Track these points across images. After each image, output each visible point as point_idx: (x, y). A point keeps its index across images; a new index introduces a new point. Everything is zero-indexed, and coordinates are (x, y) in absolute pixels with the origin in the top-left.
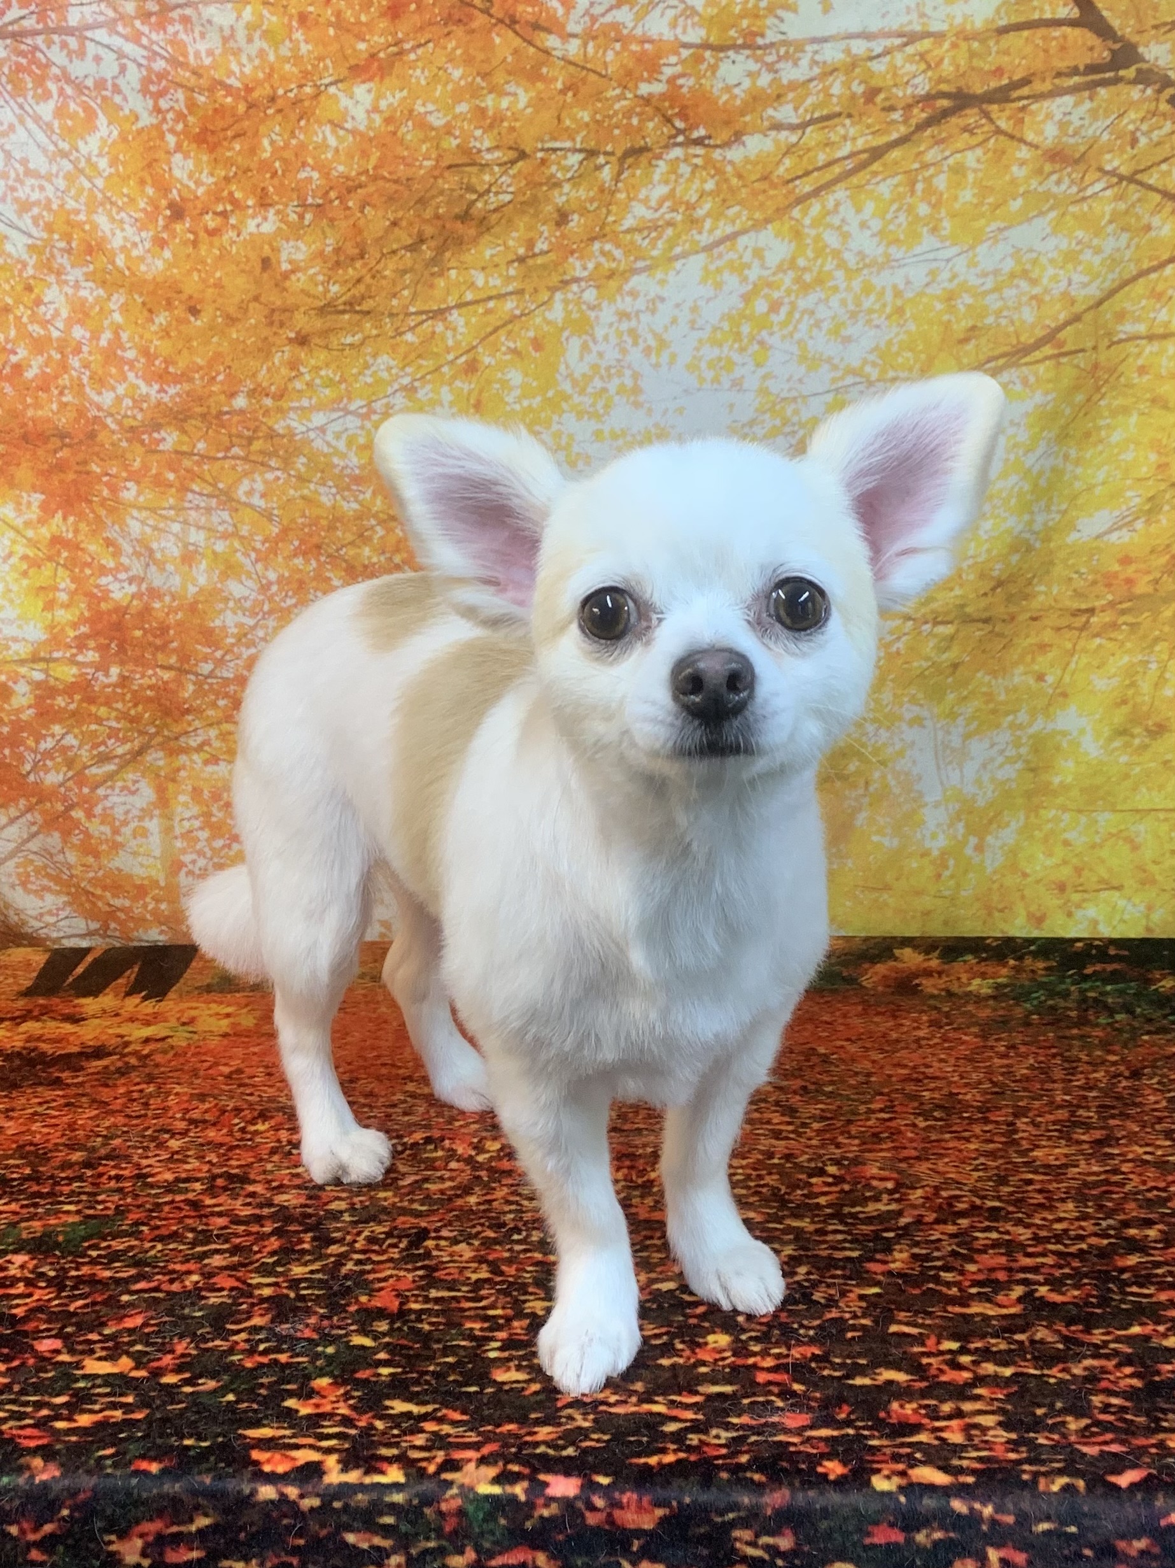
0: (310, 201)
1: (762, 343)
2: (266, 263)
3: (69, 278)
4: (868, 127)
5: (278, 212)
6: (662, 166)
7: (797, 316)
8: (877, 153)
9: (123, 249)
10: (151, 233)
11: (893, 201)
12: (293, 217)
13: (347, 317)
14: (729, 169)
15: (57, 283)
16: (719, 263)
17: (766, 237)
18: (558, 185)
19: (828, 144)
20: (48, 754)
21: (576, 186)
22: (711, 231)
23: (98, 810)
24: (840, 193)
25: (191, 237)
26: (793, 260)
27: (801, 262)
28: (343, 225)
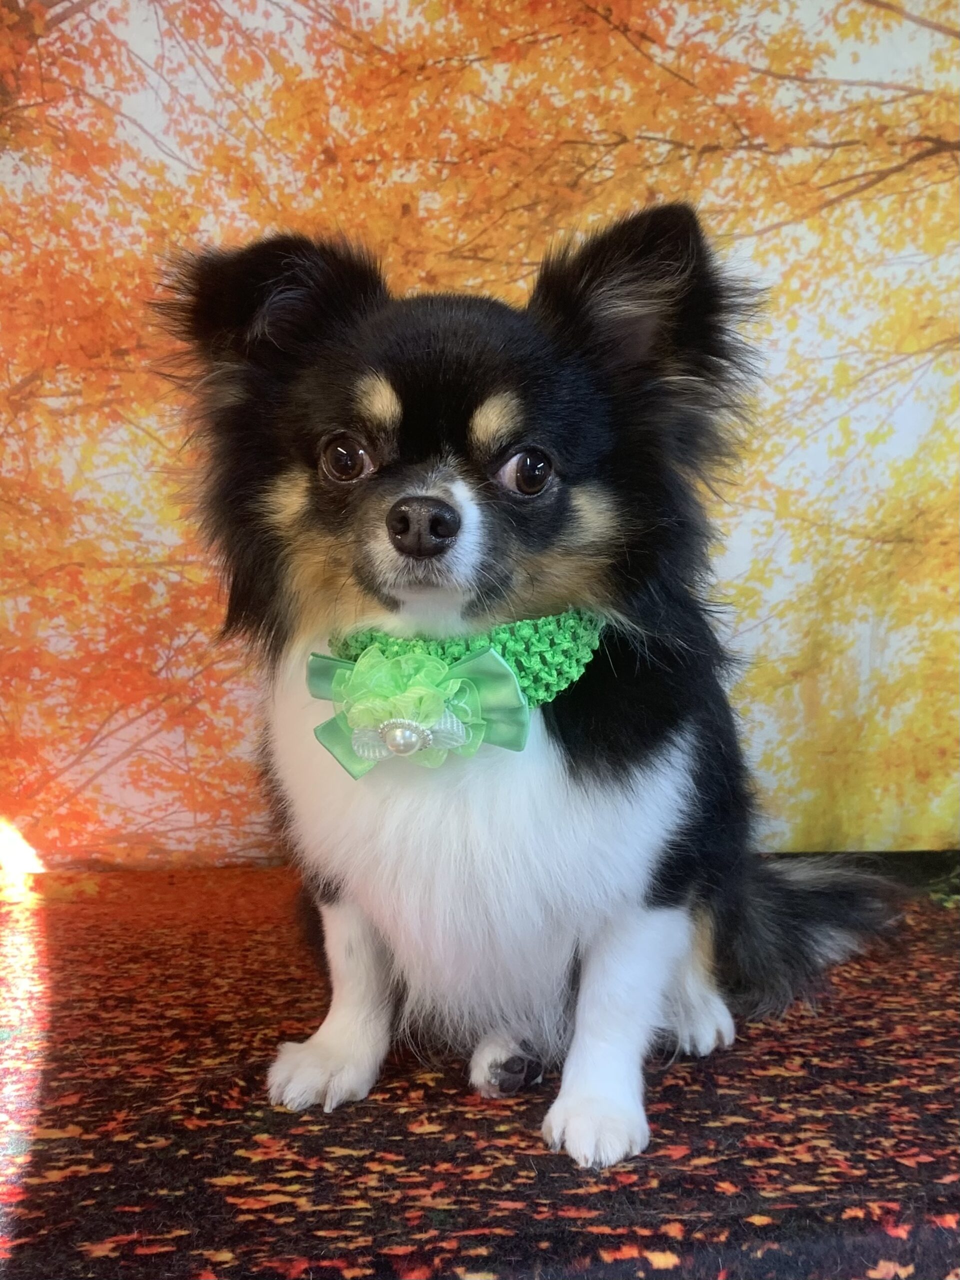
0: (448, 159)
1: (794, 314)
2: (406, 209)
3: (226, 208)
4: (878, 154)
5: (420, 166)
6: (729, 164)
7: (820, 294)
8: (882, 176)
9: (277, 186)
10: (305, 174)
11: (888, 214)
12: (432, 171)
13: (470, 262)
14: (779, 172)
15: (214, 212)
16: (767, 246)
17: (801, 229)
18: (649, 167)
19: (849, 163)
20: (180, 651)
21: (664, 170)
22: (763, 219)
23: (224, 702)
24: (853, 203)
25: (341, 180)
26: (820, 250)
27: (825, 252)
28: (473, 182)
